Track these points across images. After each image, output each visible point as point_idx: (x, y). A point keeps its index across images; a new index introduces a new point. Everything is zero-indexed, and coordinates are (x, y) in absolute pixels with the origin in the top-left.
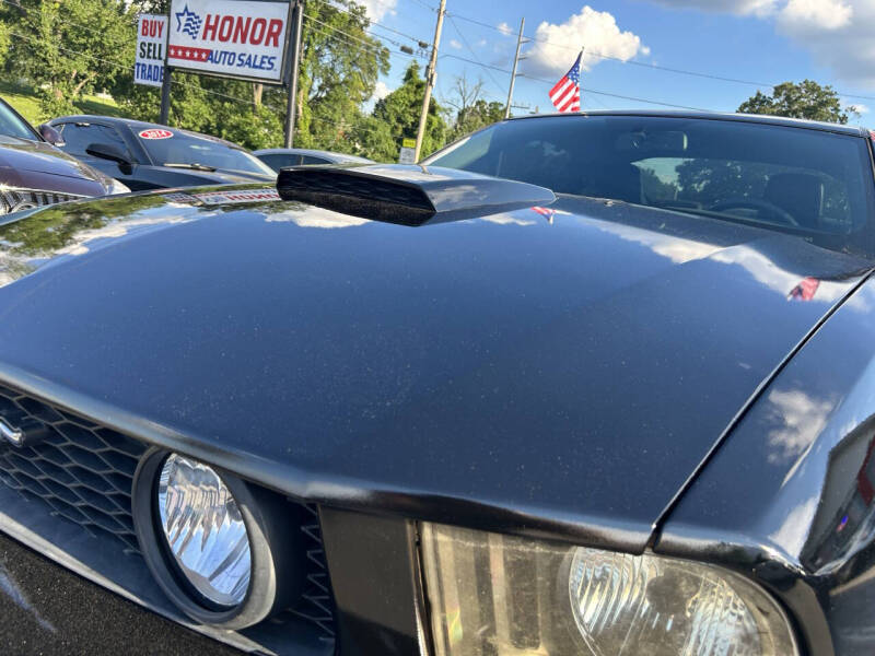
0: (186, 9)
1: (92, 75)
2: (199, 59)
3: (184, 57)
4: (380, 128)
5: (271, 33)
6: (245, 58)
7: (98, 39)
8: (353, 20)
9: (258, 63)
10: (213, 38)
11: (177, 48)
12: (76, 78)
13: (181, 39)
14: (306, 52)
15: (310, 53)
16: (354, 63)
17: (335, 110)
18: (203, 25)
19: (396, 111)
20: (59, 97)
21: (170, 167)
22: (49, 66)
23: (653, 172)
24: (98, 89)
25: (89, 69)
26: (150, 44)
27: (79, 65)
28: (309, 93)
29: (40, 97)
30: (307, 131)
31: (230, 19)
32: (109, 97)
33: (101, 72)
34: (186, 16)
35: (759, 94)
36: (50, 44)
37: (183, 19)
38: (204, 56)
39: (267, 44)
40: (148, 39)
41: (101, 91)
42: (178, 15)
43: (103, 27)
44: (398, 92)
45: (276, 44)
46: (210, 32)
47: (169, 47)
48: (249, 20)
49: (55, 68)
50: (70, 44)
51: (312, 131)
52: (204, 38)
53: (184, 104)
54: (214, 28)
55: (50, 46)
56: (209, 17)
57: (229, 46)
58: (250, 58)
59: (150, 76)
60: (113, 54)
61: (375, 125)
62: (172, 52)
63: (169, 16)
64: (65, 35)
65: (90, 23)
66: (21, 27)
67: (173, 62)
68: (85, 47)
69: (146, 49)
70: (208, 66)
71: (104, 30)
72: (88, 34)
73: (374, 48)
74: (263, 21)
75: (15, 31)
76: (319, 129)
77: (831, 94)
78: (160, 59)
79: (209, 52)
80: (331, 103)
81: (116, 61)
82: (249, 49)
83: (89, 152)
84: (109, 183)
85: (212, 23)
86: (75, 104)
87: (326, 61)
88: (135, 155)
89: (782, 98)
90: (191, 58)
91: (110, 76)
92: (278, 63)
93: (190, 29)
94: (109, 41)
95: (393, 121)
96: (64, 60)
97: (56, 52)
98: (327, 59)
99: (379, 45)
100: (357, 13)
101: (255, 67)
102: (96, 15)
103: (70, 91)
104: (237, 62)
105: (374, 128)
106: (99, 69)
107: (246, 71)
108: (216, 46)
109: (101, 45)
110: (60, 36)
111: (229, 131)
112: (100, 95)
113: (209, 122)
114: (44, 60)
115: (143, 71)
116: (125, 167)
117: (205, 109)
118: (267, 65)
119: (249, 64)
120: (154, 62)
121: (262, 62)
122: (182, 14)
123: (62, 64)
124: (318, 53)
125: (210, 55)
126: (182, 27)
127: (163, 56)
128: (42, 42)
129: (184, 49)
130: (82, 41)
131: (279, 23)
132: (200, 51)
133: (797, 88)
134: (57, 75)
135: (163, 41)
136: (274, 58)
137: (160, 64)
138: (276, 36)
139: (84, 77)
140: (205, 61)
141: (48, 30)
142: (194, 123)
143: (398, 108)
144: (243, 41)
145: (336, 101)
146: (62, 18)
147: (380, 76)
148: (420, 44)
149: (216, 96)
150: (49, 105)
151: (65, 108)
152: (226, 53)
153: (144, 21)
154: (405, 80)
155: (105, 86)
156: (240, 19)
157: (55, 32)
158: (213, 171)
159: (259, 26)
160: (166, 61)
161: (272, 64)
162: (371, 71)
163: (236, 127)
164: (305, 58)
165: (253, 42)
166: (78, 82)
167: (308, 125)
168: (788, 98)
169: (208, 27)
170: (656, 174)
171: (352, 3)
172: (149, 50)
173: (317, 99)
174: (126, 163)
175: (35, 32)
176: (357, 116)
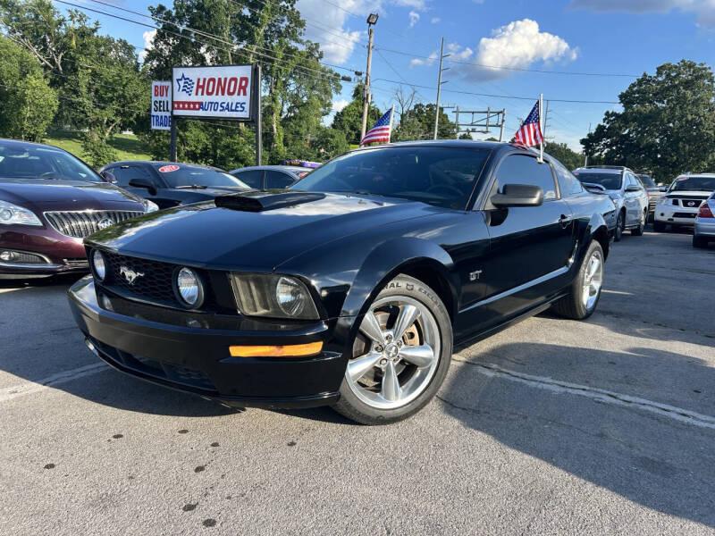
0: (183, 76)
1: (118, 120)
2: (194, 109)
3: (184, 108)
4: (336, 136)
5: (241, 87)
6: (225, 105)
7: (121, 92)
8: (310, 55)
9: (233, 108)
10: (202, 94)
11: (178, 103)
12: (107, 123)
13: (181, 97)
14: (276, 83)
15: (279, 84)
16: (313, 88)
17: (300, 126)
18: (195, 86)
19: (349, 121)
20: (96, 139)
21: (179, 189)
22: (87, 116)
23: (566, 145)
24: (123, 129)
25: (116, 115)
26: (160, 102)
27: (109, 114)
28: (281, 115)
29: (82, 140)
30: (281, 145)
31: (214, 80)
32: (131, 133)
33: (125, 116)
34: (183, 81)
35: (645, 75)
36: (87, 101)
37: (182, 83)
38: (197, 106)
39: (239, 94)
40: (159, 98)
41: (125, 130)
42: (178, 80)
43: (124, 83)
44: (349, 106)
45: (245, 94)
46: (200, 90)
47: (173, 103)
48: (226, 79)
49: (92, 117)
50: (101, 99)
51: (286, 144)
52: (197, 94)
53: (187, 134)
54: (203, 87)
55: (87, 102)
56: (199, 80)
57: (213, 98)
58: (228, 105)
59: (162, 123)
60: (133, 102)
61: (333, 134)
62: (176, 106)
63: (172, 81)
64: (97, 91)
65: (115, 81)
66: (64, 89)
67: (177, 113)
68: (111, 100)
69: (158, 105)
70: (201, 113)
71: (124, 86)
72: (114, 90)
73: (328, 75)
74: (235, 79)
75: (61, 93)
76: (290, 142)
77: (705, 69)
78: (168, 111)
79: (201, 104)
80: (297, 121)
81: (135, 107)
82: (227, 99)
83: (131, 184)
84: (146, 202)
85: (201, 84)
86: (107, 142)
87: (292, 89)
88: (158, 183)
89: (664, 76)
90: (189, 108)
91: (132, 119)
92: (247, 107)
93: (187, 90)
94: (129, 92)
95: (348, 129)
96: (97, 111)
97: (92, 105)
98: (292, 88)
99: (331, 72)
100: (313, 50)
101: (232, 110)
102: (118, 75)
103: (103, 133)
104: (220, 108)
105: (332, 137)
106: (123, 114)
107: (227, 114)
108: (205, 99)
109: (125, 97)
110: (93, 93)
111: (222, 150)
112: (124, 133)
113: (207, 145)
114: (83, 112)
115: (157, 120)
116: (152, 191)
117: (203, 136)
118: (240, 109)
119: (228, 109)
120: (164, 114)
121: (237, 107)
122: (181, 80)
123: (96, 114)
124: (285, 84)
125: (201, 106)
126: (182, 88)
127: (170, 108)
128: (80, 100)
129: (184, 103)
130: (110, 95)
131: (246, 79)
132: (194, 103)
133: (676, 67)
134: (93, 122)
135: (169, 99)
136: (244, 103)
137: (168, 114)
138: (244, 89)
139: (113, 122)
140: (198, 109)
141: (84, 90)
142: (196, 147)
143: (350, 119)
144: (223, 94)
145: (301, 118)
146: (93, 80)
147: (334, 95)
148: (356, 73)
149: (210, 126)
150: (89, 145)
151: (101, 146)
152: (212, 103)
153: (156, 86)
154: (354, 96)
155: (129, 126)
156: (220, 79)
157: (89, 90)
158: (205, 188)
159: (233, 83)
160: (172, 113)
161: (243, 108)
162: (327, 92)
163: (227, 146)
164: (275, 88)
165: (229, 94)
166: (109, 126)
167: (282, 139)
168: (668, 76)
169: (198, 87)
170: (568, 147)
171: (308, 41)
172: (160, 106)
173: (287, 119)
174: (152, 188)
175: (75, 92)
176: (319, 128)
